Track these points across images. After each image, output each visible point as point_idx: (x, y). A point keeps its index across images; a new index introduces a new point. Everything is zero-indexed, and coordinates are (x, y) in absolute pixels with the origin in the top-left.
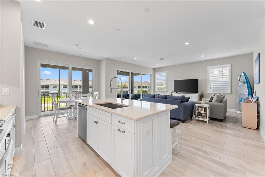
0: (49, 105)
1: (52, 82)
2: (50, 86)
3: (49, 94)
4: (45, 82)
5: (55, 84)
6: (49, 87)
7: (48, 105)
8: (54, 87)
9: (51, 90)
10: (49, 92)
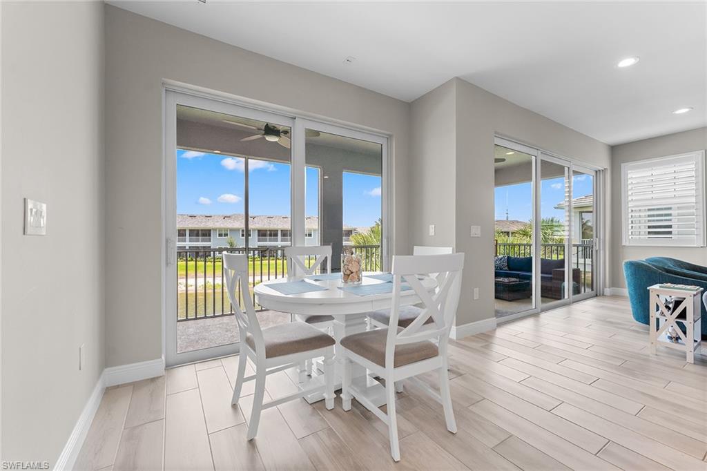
0: (210, 280)
1: (218, 222)
2: (212, 231)
3: (210, 252)
4: (201, 222)
5: (222, 226)
6: (210, 235)
7: (207, 279)
8: (220, 235)
9: (215, 242)
10: (210, 247)
